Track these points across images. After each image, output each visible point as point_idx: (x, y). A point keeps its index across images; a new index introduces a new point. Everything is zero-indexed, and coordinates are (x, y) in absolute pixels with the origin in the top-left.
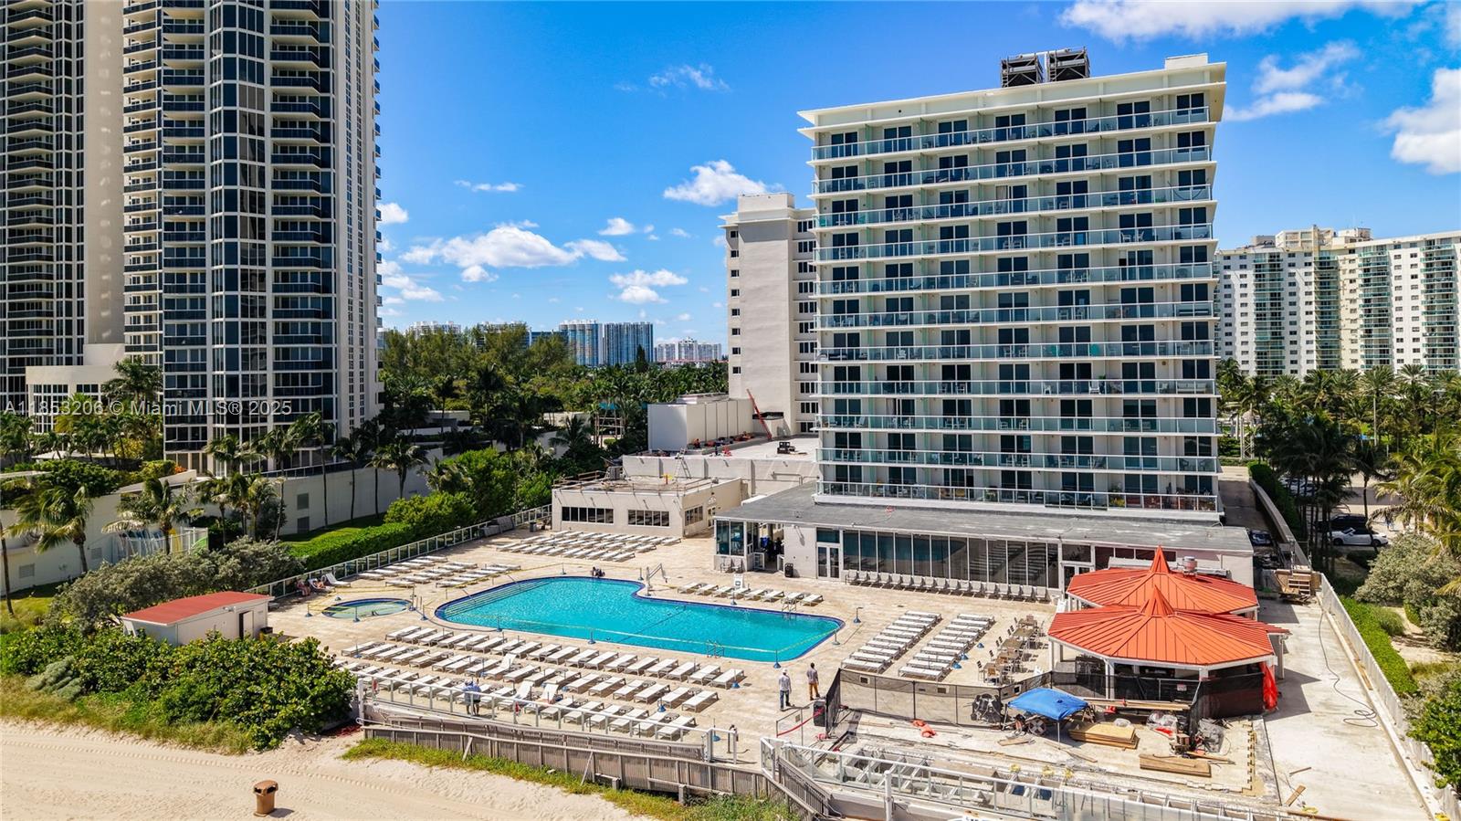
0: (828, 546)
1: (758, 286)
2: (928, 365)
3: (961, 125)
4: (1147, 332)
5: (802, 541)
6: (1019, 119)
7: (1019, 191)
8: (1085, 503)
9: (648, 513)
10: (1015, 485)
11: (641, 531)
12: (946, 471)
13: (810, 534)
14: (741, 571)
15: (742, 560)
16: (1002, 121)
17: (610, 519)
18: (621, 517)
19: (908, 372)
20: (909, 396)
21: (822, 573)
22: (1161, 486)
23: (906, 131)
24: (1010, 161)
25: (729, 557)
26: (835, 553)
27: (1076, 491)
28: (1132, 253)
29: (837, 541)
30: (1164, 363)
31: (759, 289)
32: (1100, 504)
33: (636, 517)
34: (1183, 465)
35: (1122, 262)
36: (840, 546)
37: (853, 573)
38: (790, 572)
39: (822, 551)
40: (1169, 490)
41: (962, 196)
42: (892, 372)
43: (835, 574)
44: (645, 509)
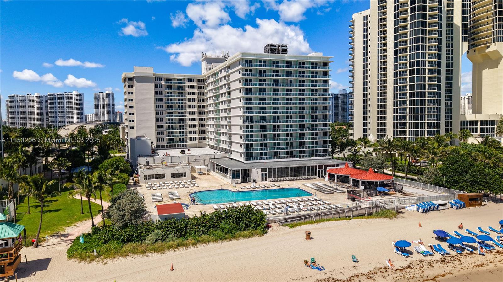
0: (264, 173)
1: (143, 98)
2: (269, 125)
3: (278, 62)
4: (316, 117)
5: (257, 173)
6: (291, 63)
7: (291, 81)
8: (303, 157)
9: (179, 173)
10: (289, 154)
11: (177, 180)
12: (274, 152)
13: (259, 170)
14: (240, 183)
15: (239, 180)
16: (287, 63)
17: (164, 177)
18: (168, 176)
19: (265, 126)
20: (265, 133)
21: (262, 180)
22: (318, 152)
23: (264, 62)
24: (289, 73)
25: (236, 180)
26: (266, 174)
27: (302, 154)
28: (313, 98)
29: (266, 171)
30: (319, 124)
31: (143, 99)
32: (309, 156)
33: (173, 176)
34: (323, 147)
35: (312, 100)
36: (267, 173)
37: (271, 179)
38: (255, 181)
39: (262, 175)
40: (320, 152)
41: (278, 81)
42: (261, 126)
43: (266, 180)
44: (177, 172)
